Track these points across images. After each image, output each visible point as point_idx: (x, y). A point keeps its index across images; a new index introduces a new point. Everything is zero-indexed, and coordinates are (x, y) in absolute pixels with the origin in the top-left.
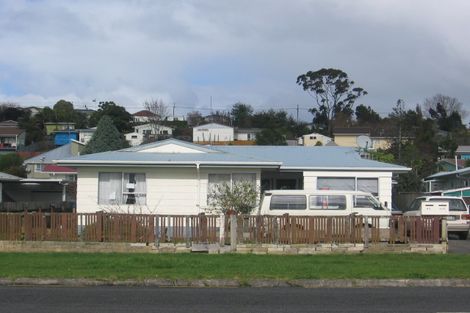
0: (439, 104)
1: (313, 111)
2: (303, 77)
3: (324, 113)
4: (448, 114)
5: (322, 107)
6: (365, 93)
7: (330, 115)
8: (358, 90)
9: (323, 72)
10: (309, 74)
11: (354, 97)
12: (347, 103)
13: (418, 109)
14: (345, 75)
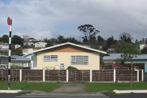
0: (124, 35)
1: (83, 38)
2: (79, 27)
3: (86, 38)
4: (127, 38)
5: (85, 37)
6: (99, 32)
7: (88, 39)
8: (97, 31)
9: (86, 25)
10: (82, 26)
11: (96, 33)
12: (94, 35)
13: (112, 37)
14: (93, 26)
